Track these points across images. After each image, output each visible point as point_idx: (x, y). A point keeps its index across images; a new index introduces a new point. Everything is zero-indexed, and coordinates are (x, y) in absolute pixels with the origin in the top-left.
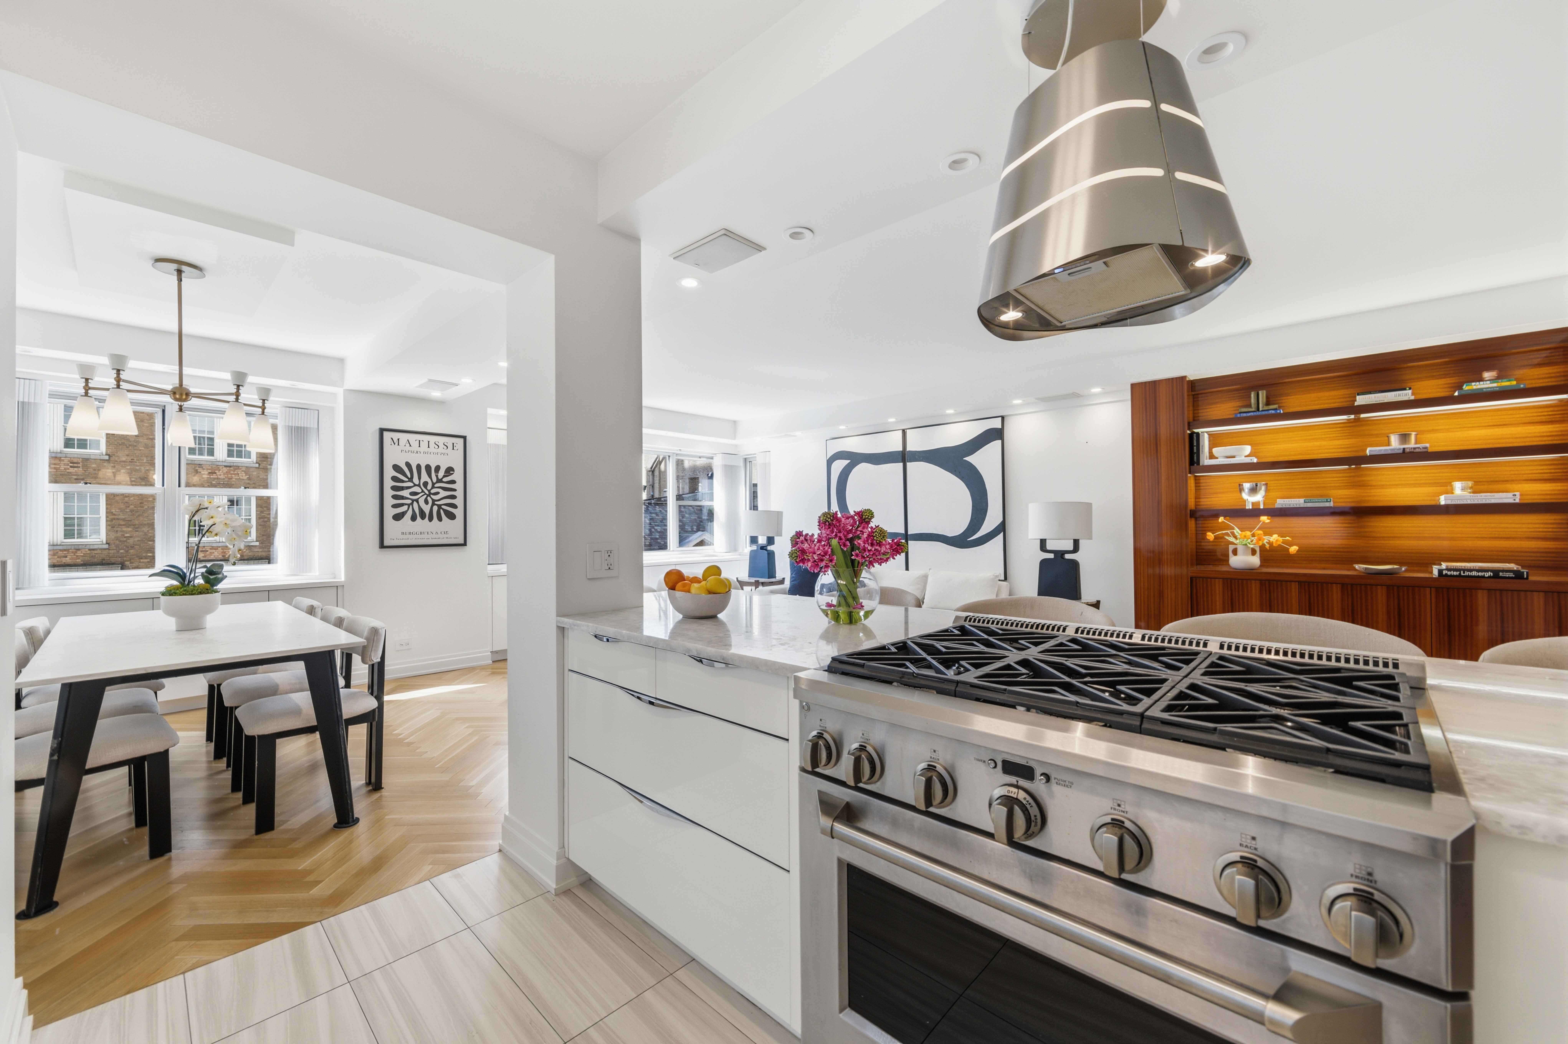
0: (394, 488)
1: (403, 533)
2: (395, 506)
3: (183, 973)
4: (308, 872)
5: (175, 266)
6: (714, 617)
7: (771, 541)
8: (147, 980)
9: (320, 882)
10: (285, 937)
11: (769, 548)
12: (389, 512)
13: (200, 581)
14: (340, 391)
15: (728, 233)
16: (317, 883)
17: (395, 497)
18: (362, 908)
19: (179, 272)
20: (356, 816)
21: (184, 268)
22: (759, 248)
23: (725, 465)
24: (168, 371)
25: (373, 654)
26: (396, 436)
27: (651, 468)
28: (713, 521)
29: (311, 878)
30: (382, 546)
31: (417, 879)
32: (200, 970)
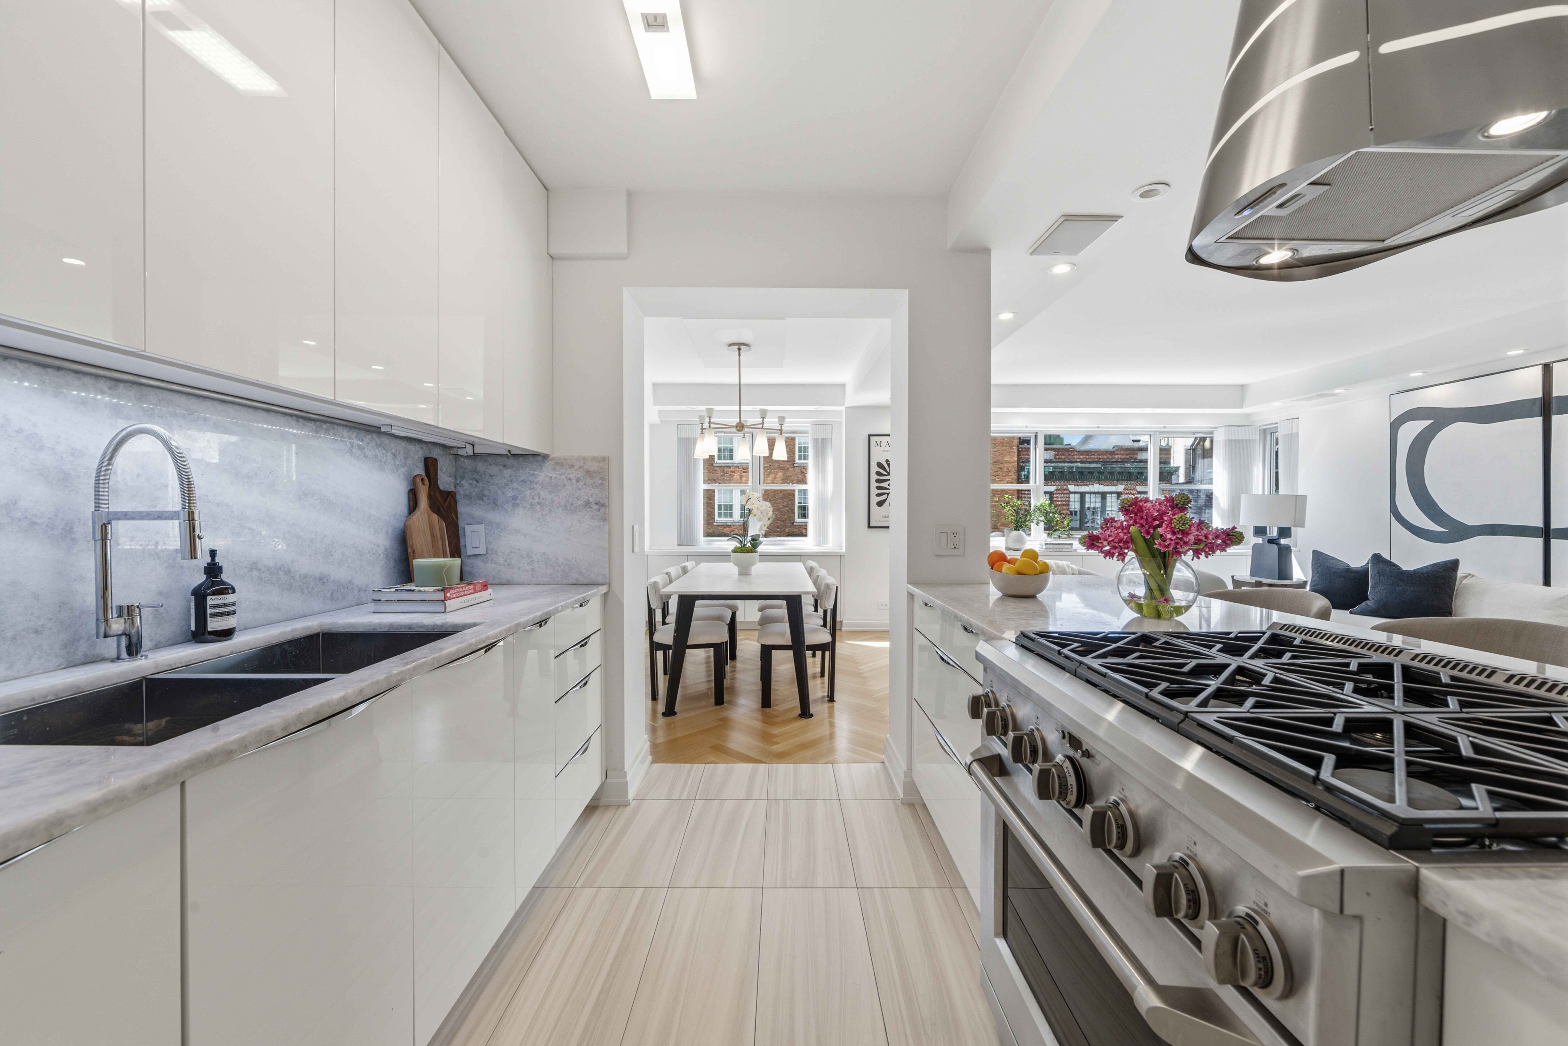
0: (878, 481)
1: (884, 517)
2: (879, 495)
3: (706, 763)
4: (775, 736)
5: (737, 347)
6: (1033, 597)
7: (1285, 532)
8: (692, 761)
9: (778, 743)
10: (751, 765)
11: (1283, 541)
12: (875, 500)
13: (749, 545)
14: (843, 408)
15: (1069, 218)
16: (776, 743)
17: (878, 488)
18: (791, 765)
19: (739, 349)
20: (811, 712)
21: (742, 347)
22: (1114, 218)
23: (1231, 441)
24: (751, 409)
25: (826, 603)
26: (878, 439)
27: (1192, 446)
28: (1212, 507)
29: (775, 740)
30: (869, 527)
31: (825, 761)
32: (712, 765)
